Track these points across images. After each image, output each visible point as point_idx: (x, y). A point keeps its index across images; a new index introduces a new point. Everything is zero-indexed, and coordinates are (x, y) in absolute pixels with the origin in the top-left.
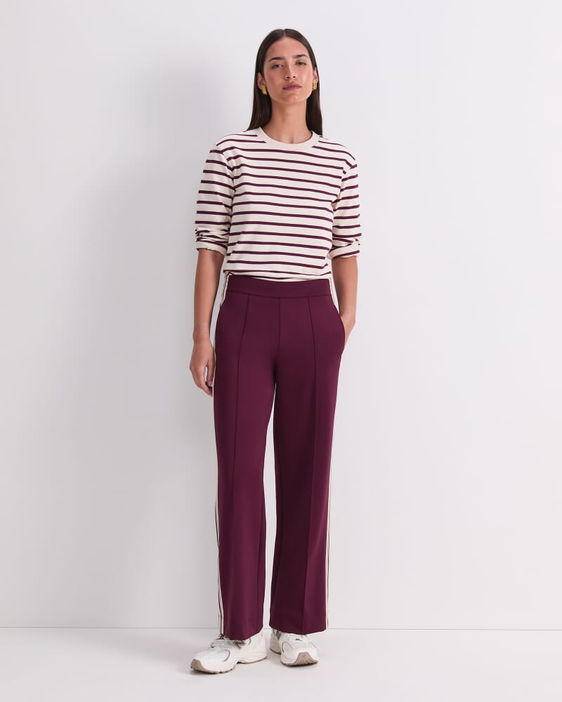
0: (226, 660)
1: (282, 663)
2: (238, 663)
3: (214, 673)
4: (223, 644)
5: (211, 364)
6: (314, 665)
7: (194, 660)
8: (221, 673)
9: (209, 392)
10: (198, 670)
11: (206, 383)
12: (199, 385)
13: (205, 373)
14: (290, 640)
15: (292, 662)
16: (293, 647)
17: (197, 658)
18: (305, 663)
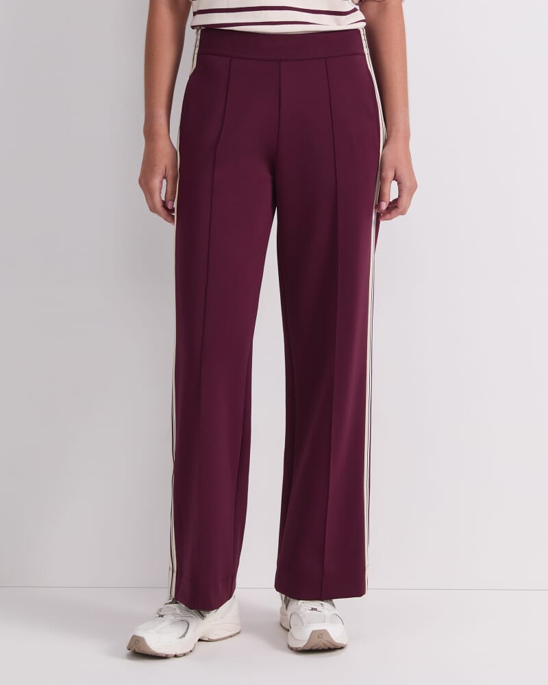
0: (184, 636)
1: (289, 646)
2: (200, 640)
3: (165, 657)
4: (178, 611)
5: (170, 173)
6: (339, 651)
7: (134, 636)
8: (176, 656)
9: (170, 219)
10: (140, 652)
11: (164, 204)
12: (153, 209)
13: (162, 188)
14: (302, 610)
15: (301, 645)
16: (305, 621)
17: (139, 634)
18: (321, 647)
